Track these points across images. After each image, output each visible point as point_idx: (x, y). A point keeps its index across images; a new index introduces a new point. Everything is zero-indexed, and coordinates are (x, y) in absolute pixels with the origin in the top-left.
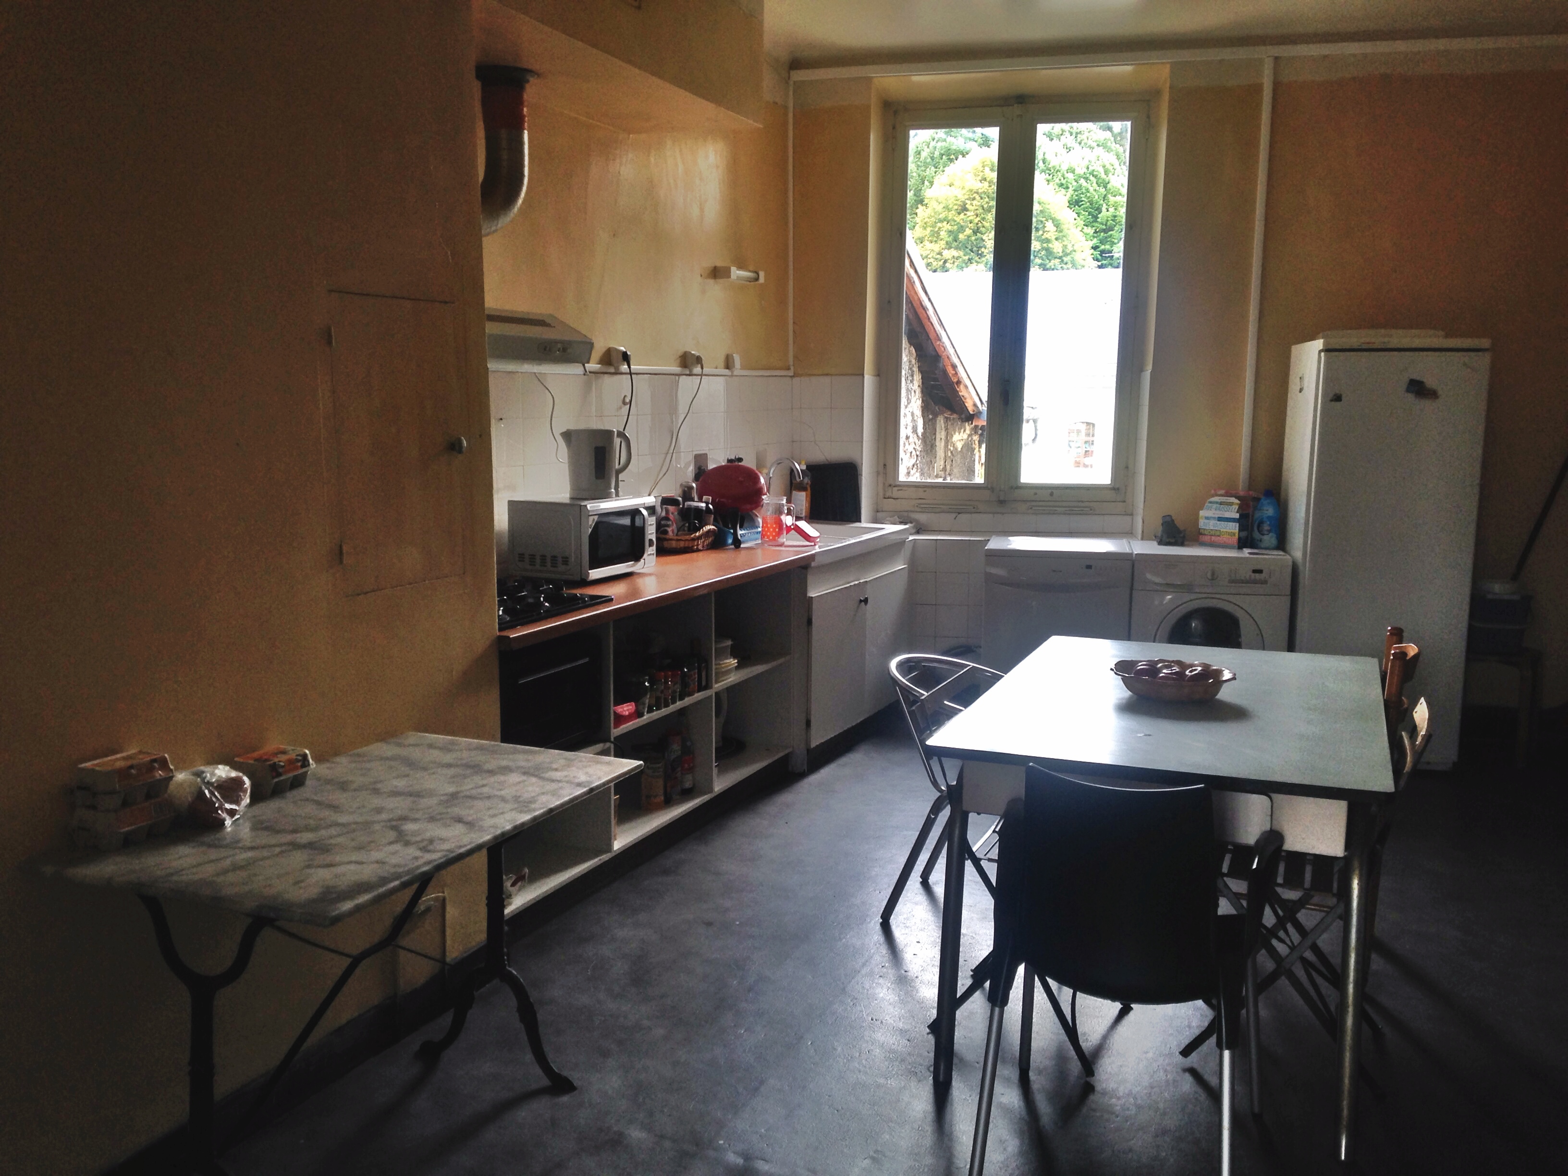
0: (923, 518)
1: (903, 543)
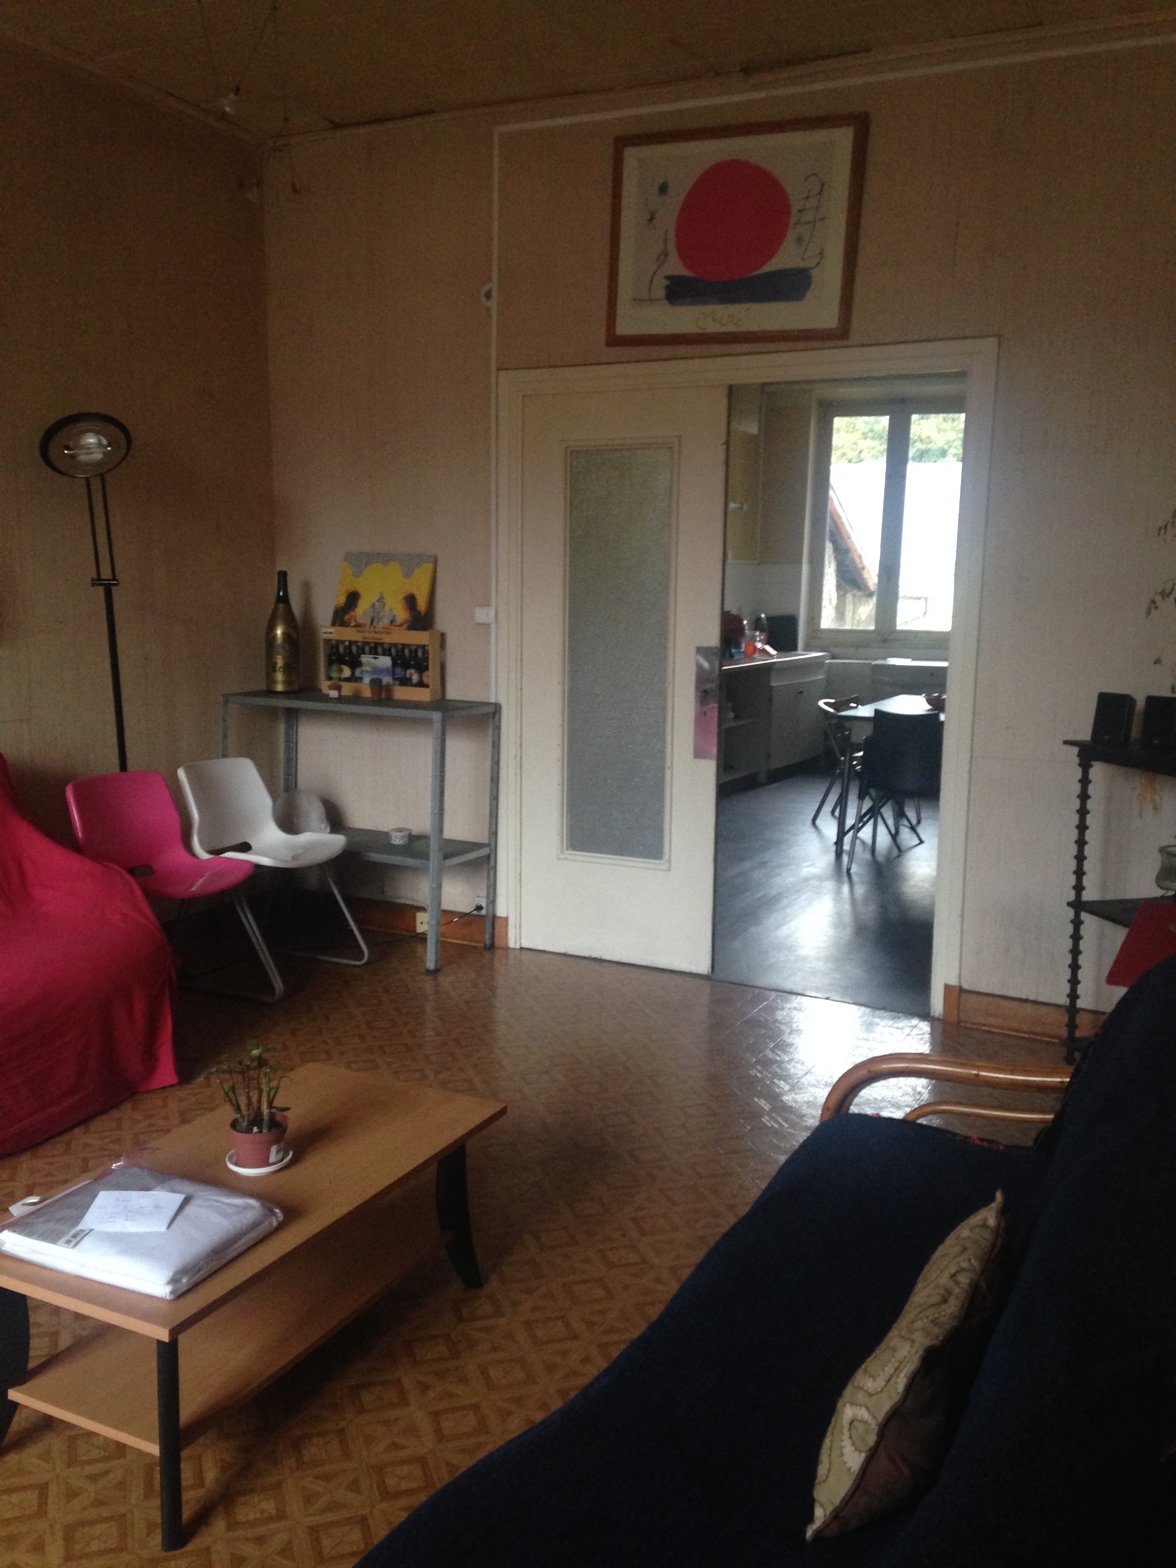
0: (836, 651)
1: (823, 663)
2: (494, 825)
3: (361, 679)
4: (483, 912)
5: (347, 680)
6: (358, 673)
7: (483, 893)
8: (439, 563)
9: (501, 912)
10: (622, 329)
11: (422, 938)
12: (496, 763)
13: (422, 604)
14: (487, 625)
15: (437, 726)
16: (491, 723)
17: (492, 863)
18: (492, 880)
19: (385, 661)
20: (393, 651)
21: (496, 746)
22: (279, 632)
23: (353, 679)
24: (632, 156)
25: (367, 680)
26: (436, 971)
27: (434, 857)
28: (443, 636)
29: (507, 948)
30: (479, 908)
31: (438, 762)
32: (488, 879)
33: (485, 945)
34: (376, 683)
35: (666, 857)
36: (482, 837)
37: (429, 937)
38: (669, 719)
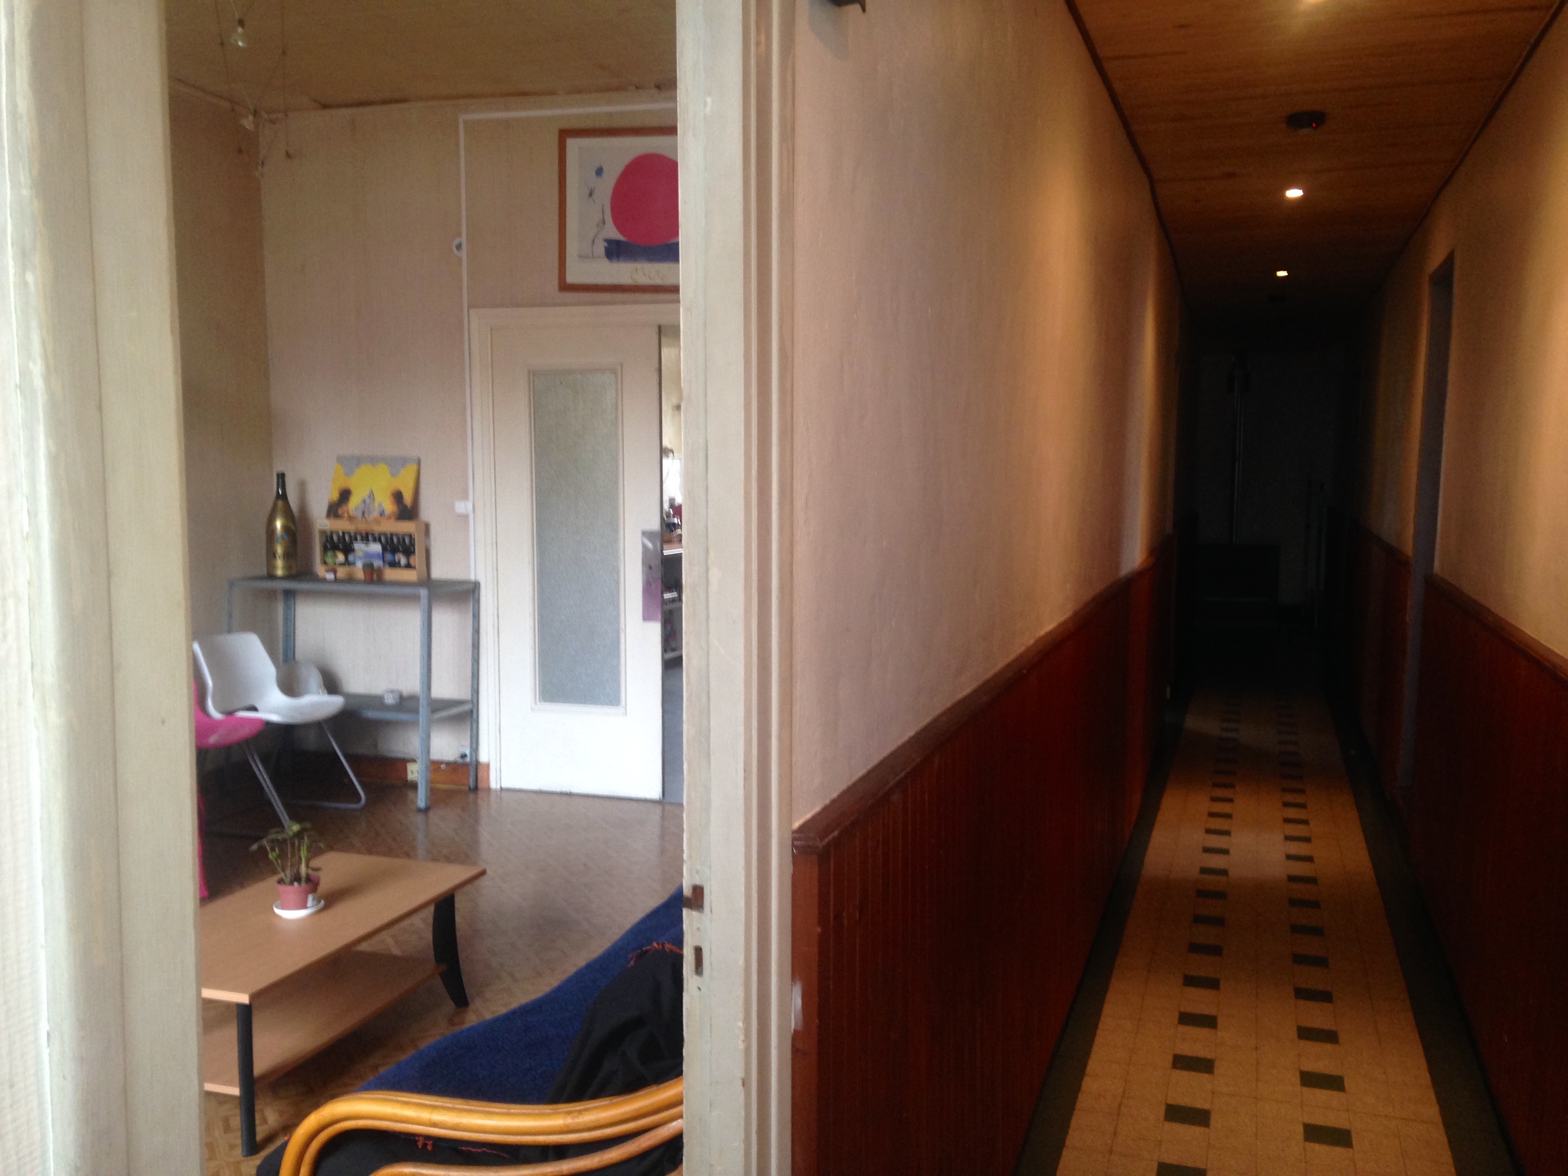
2: (476, 685)
3: (354, 564)
4: (468, 759)
5: (341, 564)
6: (351, 558)
7: (468, 743)
8: (422, 465)
9: (483, 758)
10: (571, 279)
11: (414, 786)
12: (476, 631)
13: (408, 499)
14: (466, 517)
15: (424, 601)
16: (471, 597)
17: (475, 716)
18: (475, 732)
19: (376, 548)
20: (383, 539)
21: (476, 617)
22: (279, 524)
23: (347, 563)
24: (573, 144)
25: (359, 564)
26: (426, 810)
27: (423, 711)
28: (427, 527)
29: (489, 790)
30: (464, 756)
31: (426, 630)
32: (472, 730)
33: (469, 787)
34: (369, 568)
35: (623, 703)
36: (464, 693)
37: (419, 785)
38: (622, 593)
